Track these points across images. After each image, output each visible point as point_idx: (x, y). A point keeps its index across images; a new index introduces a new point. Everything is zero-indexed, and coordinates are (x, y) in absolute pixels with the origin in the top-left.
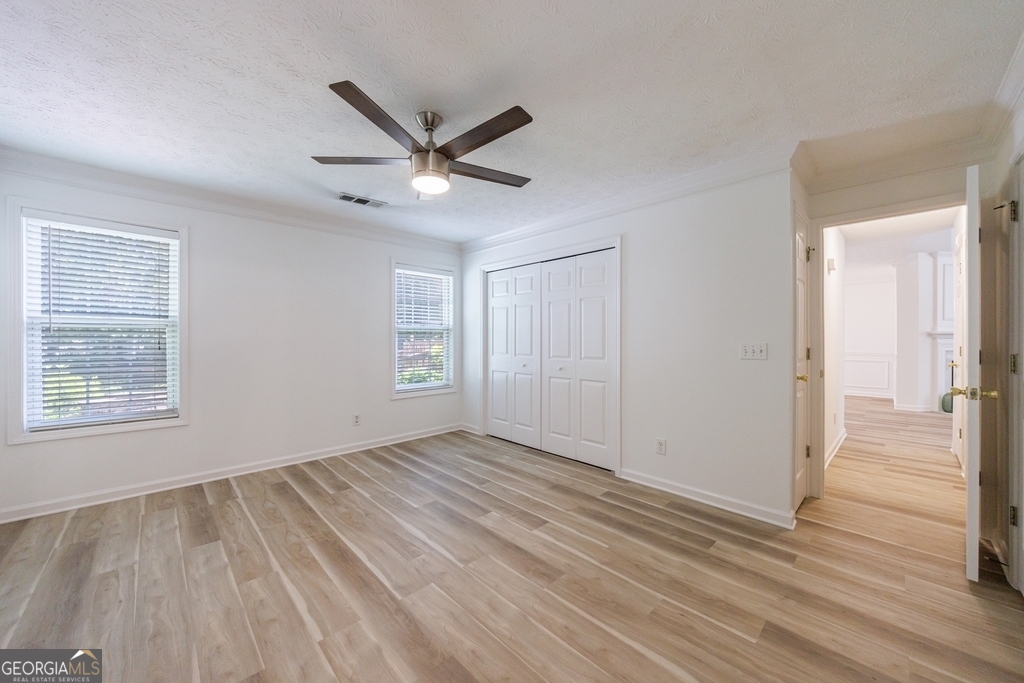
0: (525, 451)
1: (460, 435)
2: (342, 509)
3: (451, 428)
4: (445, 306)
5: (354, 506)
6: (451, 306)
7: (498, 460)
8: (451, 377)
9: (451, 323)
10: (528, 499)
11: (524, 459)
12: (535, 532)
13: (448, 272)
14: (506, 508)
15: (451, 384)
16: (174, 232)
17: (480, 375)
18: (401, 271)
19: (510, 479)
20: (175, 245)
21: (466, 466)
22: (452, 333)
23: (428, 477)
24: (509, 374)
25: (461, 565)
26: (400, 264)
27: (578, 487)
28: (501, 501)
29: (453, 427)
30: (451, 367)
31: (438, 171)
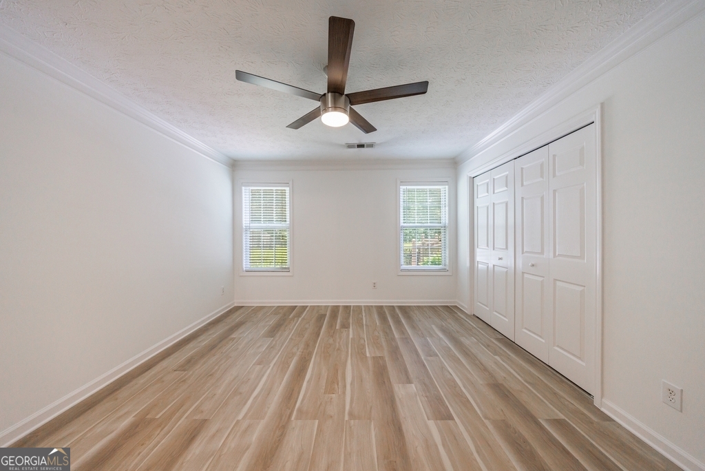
0: (498, 339)
1: (451, 310)
2: (331, 341)
3: (447, 302)
4: (443, 209)
5: (338, 340)
6: (447, 208)
7: (463, 339)
8: (447, 263)
9: (447, 222)
10: (456, 385)
11: (488, 346)
12: (431, 423)
13: (446, 182)
14: (427, 386)
15: (447, 269)
16: (286, 184)
17: (468, 264)
18: (405, 187)
19: (458, 361)
20: (287, 189)
21: (431, 336)
22: (447, 229)
23: (397, 335)
24: (489, 265)
25: (347, 418)
26: (403, 183)
27: (524, 398)
28: (430, 378)
29: (448, 302)
30: (447, 255)
31: (335, 108)
